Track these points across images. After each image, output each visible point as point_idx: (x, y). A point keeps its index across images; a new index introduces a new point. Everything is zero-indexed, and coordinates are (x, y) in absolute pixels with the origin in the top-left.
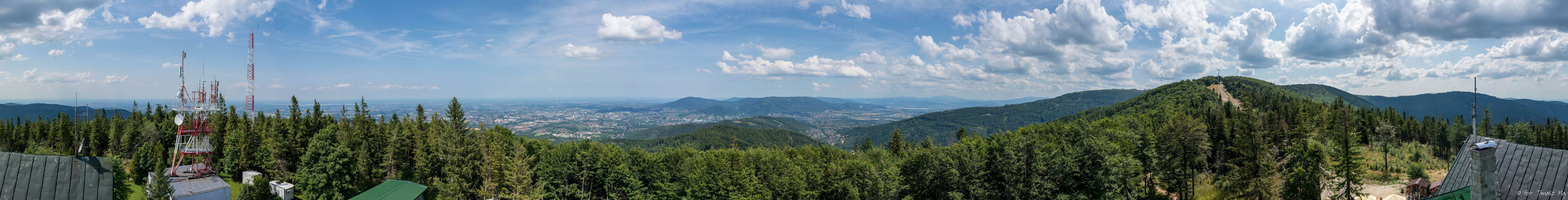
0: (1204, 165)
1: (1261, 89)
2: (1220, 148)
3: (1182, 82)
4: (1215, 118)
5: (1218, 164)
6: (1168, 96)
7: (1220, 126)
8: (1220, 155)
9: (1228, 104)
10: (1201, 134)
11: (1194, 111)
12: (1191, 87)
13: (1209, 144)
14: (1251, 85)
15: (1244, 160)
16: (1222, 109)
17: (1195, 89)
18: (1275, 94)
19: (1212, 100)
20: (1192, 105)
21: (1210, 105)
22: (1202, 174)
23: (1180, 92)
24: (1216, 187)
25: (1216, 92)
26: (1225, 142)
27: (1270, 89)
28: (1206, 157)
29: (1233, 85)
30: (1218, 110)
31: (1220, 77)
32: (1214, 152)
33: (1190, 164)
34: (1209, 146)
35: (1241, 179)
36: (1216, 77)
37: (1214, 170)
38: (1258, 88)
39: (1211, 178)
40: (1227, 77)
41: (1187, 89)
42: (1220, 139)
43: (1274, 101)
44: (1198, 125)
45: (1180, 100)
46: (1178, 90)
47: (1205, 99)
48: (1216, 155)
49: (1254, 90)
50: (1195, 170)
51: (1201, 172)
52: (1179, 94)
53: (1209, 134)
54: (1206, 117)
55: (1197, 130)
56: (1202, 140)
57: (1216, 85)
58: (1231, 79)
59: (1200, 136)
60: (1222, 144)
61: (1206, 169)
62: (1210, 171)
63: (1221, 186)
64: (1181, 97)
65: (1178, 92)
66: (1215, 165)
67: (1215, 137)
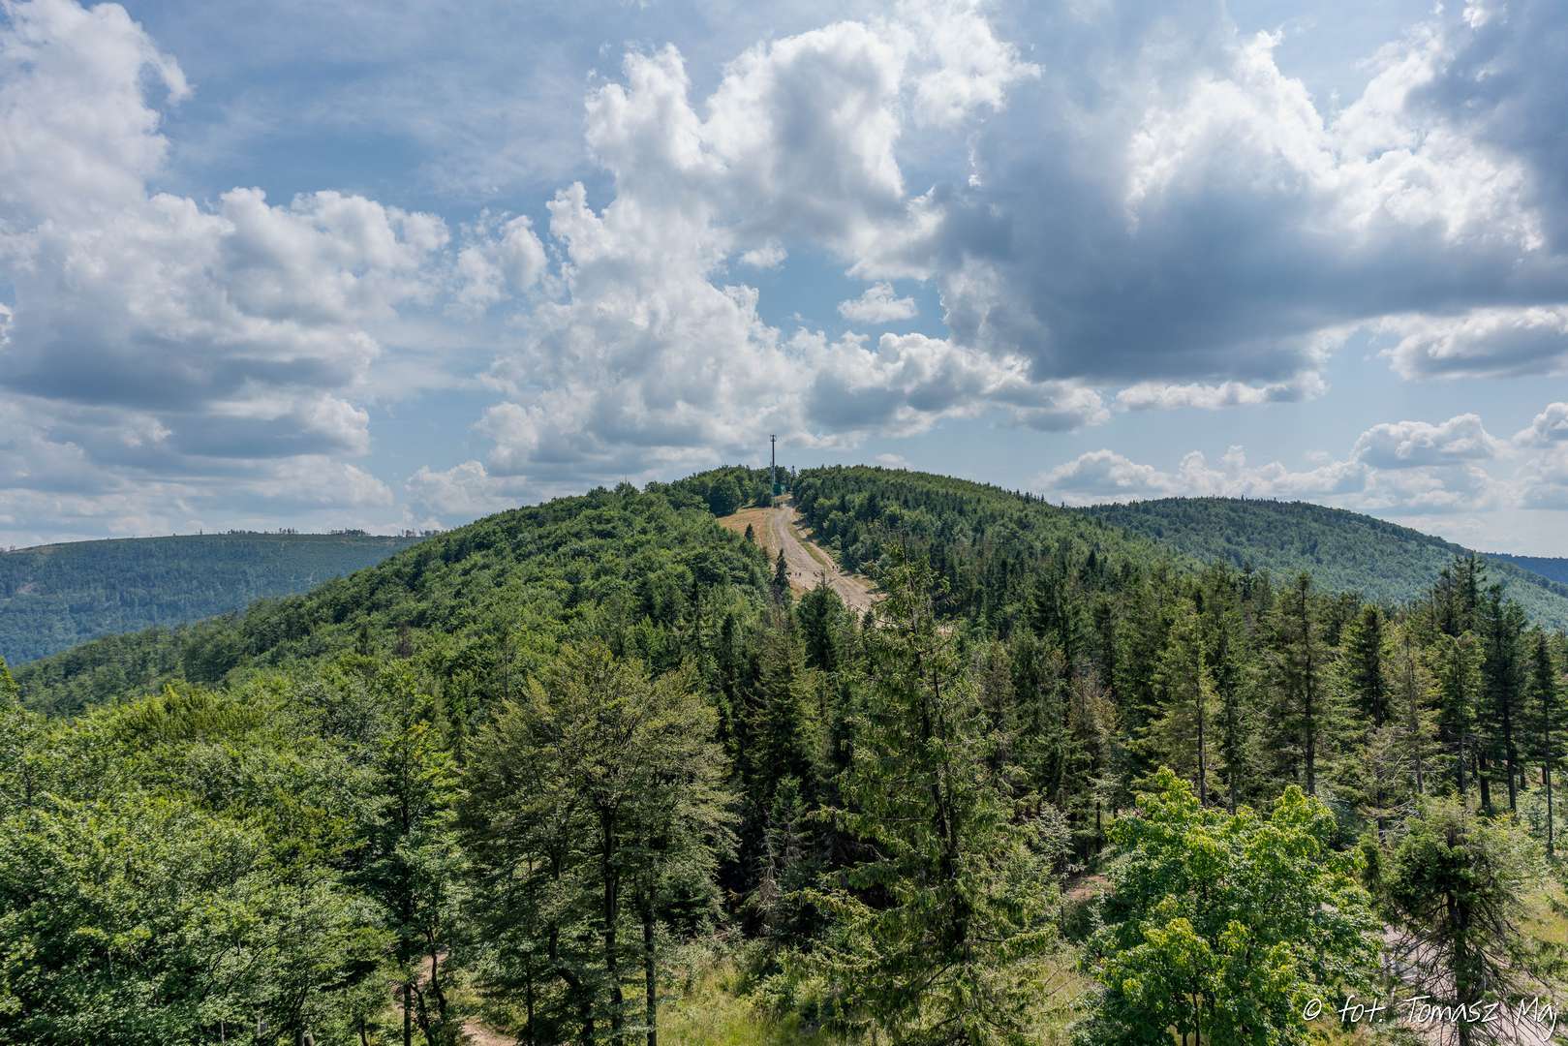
0: (704, 902)
1: (979, 529)
2: (781, 813)
3: (597, 498)
4: (755, 673)
5: (769, 896)
6: (531, 566)
7: (779, 707)
8: (782, 850)
9: (821, 604)
10: (686, 749)
11: (656, 637)
12: (639, 522)
13: (725, 797)
14: (931, 510)
15: (893, 876)
16: (790, 628)
17: (661, 529)
18: (1046, 550)
19: (739, 581)
20: (648, 607)
21: (734, 609)
22: (693, 946)
23: (586, 544)
24: (761, 1005)
25: (759, 542)
26: (803, 786)
27: (1024, 525)
28: (712, 863)
29: (843, 508)
30: (772, 632)
31: (780, 472)
32: (751, 834)
33: (637, 898)
34: (729, 808)
35: (884, 967)
36: (760, 474)
37: (752, 925)
38: (964, 525)
39: (737, 966)
40: (814, 473)
41: (621, 528)
42: (780, 772)
43: (1042, 585)
44: (673, 704)
45: (588, 583)
46: (578, 535)
47: (706, 576)
48: (763, 851)
49: (945, 531)
50: (660, 928)
51: (692, 933)
52: (580, 553)
53: (728, 751)
54: (713, 665)
55: (670, 729)
56: (691, 778)
57: (758, 513)
58: (835, 479)
59: (682, 758)
60: (789, 796)
61: (714, 917)
62: (736, 930)
63: (785, 1004)
64: (593, 567)
65: (575, 544)
66: (755, 897)
67: (755, 764)
